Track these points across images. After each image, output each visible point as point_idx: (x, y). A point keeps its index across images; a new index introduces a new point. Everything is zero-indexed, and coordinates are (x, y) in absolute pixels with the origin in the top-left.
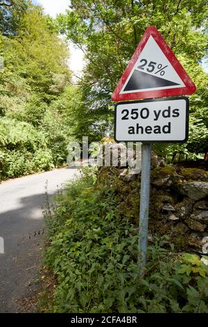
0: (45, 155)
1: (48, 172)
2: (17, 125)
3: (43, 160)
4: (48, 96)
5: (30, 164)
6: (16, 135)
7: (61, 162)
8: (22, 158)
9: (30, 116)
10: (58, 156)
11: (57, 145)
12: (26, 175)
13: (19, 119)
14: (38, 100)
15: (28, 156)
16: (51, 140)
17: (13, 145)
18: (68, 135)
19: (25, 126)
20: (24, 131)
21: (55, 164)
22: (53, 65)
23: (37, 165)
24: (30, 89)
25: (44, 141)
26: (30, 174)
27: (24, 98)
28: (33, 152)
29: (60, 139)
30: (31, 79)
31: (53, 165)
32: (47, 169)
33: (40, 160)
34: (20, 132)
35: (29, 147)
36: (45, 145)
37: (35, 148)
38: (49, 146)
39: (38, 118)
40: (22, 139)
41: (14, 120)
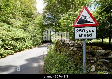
0: (30, 42)
1: (31, 49)
2: (18, 31)
3: (29, 44)
4: (29, 19)
5: (24, 46)
6: (19, 35)
7: (36, 45)
8: (21, 44)
9: (23, 27)
10: (34, 43)
11: (34, 38)
12: (23, 50)
13: (19, 28)
14: (26, 20)
15: (23, 43)
16: (32, 36)
18: (38, 34)
19: (21, 31)
20: (22, 33)
22: (30, 7)
23: (27, 47)
24: (21, 16)
25: (29, 37)
26: (24, 50)
27: (19, 19)
28: (25, 41)
29: (35, 36)
30: (21, 12)
31: (33, 46)
32: (30, 48)
33: (28, 44)
34: (20, 33)
35: (24, 39)
36: (30, 38)
37: (26, 39)
38: (31, 39)
39: (26, 27)
40: (21, 36)
41: (17, 29)
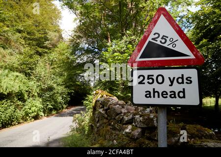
0: (35, 104)
1: (37, 121)
2: (10, 75)
3: (33, 109)
4: (40, 50)
5: (20, 113)
6: (9, 86)
7: (51, 110)
8: (12, 108)
9: (24, 67)
10: (48, 105)
11: (47, 95)
12: (15, 125)
13: (12, 69)
14: (32, 53)
15: (18, 105)
16: (42, 90)
17: (5, 95)
18: (58, 85)
19: (17, 76)
20: (16, 81)
21: (44, 112)
22: (47, 24)
23: (27, 114)
24: (23, 43)
25: (35, 91)
26: (19, 123)
27: (17, 51)
28: (24, 101)
29: (50, 89)
30: (25, 35)
31: (43, 114)
32: (36, 118)
33: (30, 109)
34: (12, 83)
35: (20, 97)
36: (36, 94)
37: (26, 97)
38: (40, 96)
39: (30, 69)
40: (14, 89)
41: (7, 71)
